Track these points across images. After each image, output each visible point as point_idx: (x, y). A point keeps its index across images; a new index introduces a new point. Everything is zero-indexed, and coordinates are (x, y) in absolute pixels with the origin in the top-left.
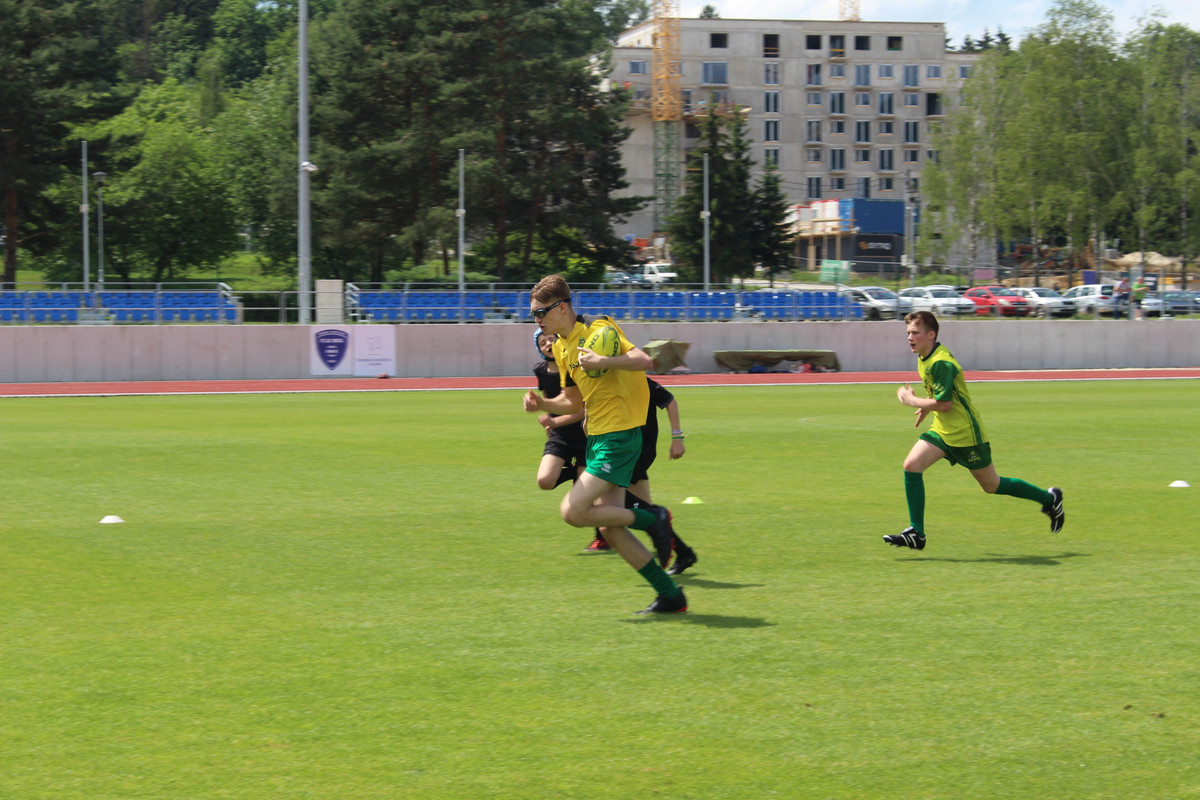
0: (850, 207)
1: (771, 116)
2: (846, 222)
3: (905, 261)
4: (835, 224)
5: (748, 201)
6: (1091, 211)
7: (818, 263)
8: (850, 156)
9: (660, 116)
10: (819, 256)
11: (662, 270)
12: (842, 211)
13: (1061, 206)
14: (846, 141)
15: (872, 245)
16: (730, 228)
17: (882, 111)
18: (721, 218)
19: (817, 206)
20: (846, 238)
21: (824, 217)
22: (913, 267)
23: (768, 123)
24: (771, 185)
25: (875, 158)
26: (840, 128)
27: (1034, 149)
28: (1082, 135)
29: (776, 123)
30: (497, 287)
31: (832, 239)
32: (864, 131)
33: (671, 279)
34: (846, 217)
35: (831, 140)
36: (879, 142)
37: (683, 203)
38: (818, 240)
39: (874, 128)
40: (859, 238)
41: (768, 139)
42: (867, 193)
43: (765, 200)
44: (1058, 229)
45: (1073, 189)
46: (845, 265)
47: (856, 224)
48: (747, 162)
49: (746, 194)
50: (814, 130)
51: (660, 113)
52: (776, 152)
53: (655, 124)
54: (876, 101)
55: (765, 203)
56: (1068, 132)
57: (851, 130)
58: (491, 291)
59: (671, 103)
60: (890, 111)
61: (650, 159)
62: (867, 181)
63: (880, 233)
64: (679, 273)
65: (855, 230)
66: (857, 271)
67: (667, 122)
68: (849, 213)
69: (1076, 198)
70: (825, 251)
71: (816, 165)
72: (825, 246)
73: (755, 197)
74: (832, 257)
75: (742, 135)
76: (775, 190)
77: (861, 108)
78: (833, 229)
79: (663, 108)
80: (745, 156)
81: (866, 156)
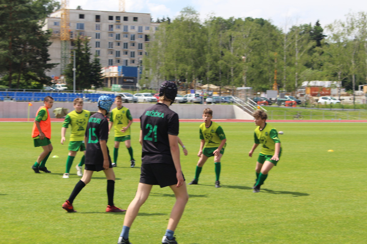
0: (121, 69)
1: (98, 40)
2: (120, 73)
3: (137, 85)
4: (116, 74)
5: (89, 66)
6: (193, 72)
7: (111, 85)
8: (122, 53)
9: (63, 39)
10: (111, 83)
11: (63, 86)
12: (119, 70)
13: (185, 70)
14: (120, 48)
15: (128, 80)
16: (84, 74)
17: (131, 40)
18: (81, 71)
19: (111, 68)
20: (120, 78)
21: (112, 71)
22: (140, 87)
23: (97, 42)
24: (97, 61)
25: (129, 54)
26: (119, 44)
27: (176, 52)
28: (190, 50)
29: (99, 42)
30: (9, 90)
31: (115, 78)
32: (126, 45)
33: (65, 89)
34: (120, 71)
35: (116, 48)
36: (130, 49)
37: (70, 66)
38: (111, 78)
39: (129, 45)
40: (124, 78)
41: (96, 47)
42: (127, 64)
43: (95, 65)
44: (183, 77)
45: (188, 65)
46: (119, 86)
47: (123, 74)
48: (89, 54)
49: (89, 64)
50: (111, 45)
51: (63, 38)
52: (99, 51)
53: (61, 41)
54: (129, 36)
55: (95, 67)
56: (186, 48)
57: (122, 45)
58: (6, 92)
59: (67, 35)
60: (134, 40)
61: (60, 52)
62: (127, 61)
63: (130, 77)
64: (68, 87)
65: (122, 75)
66: (123, 88)
67: (65, 41)
68: (121, 70)
69: (189, 68)
70: (113, 82)
71: (111, 55)
72: (113, 80)
73: (91, 65)
74: (115, 83)
75: (88, 45)
76: (98, 63)
77: (125, 38)
78: (116, 75)
79: (64, 36)
80: (89, 52)
81: (126, 53)
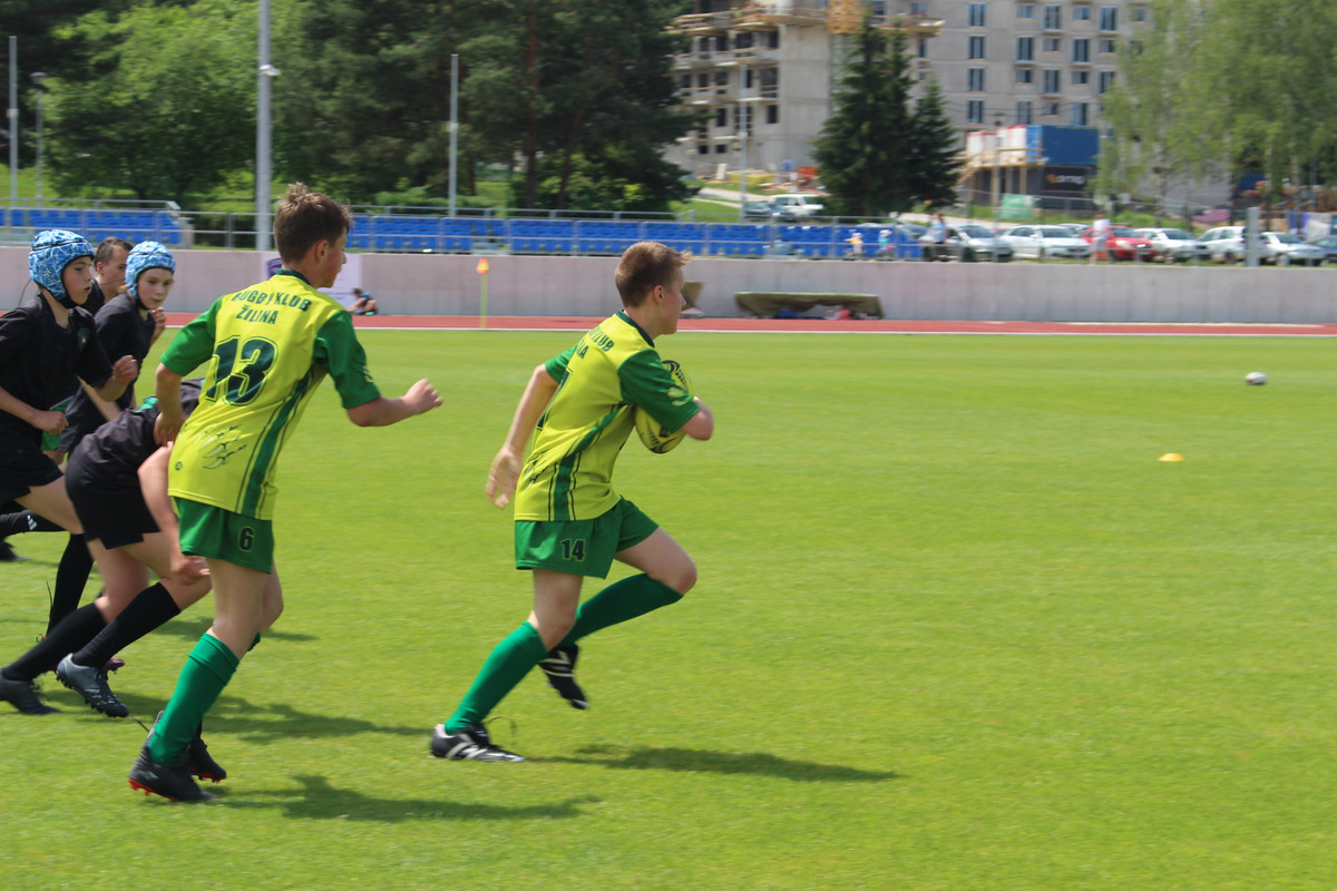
0: (1038, 135)
1: (976, 31)
2: (1033, 151)
3: (1098, 201)
4: (1021, 154)
5: (900, 120)
6: (1291, 145)
7: (1001, 198)
8: (1066, 77)
9: (837, 28)
10: (1003, 190)
11: (809, 201)
12: (1029, 139)
13: (1260, 137)
14: (1061, 61)
15: (1062, 179)
16: (883, 156)
17: (1104, 27)
18: (873, 143)
19: (1003, 133)
20: (1032, 170)
21: (1012, 145)
22: (1109, 205)
23: (973, 39)
24: (931, 106)
25: (1094, 80)
26: (1055, 45)
27: (1227, 71)
28: (1282, 59)
29: (982, 39)
30: (623, 217)
31: (1016, 170)
32: (1082, 48)
33: (819, 212)
34: (1034, 146)
35: (1043, 60)
36: (1099, 63)
37: (833, 126)
38: (1003, 170)
39: (1094, 47)
40: (1048, 170)
41: (972, 57)
42: (1084, 120)
43: (927, 124)
44: (1255, 164)
45: (1271, 117)
46: (1028, 200)
47: (1044, 154)
48: (907, 82)
49: (905, 118)
50: (1026, 47)
51: (836, 25)
52: (981, 71)
53: (832, 36)
54: (1096, 16)
55: (927, 128)
56: (1266, 53)
57: (1067, 49)
58: (616, 221)
59: (850, 14)
60: (1113, 28)
61: (825, 77)
62: (1084, 107)
63: (1073, 165)
64: (825, 204)
65: (1042, 161)
66: (1045, 208)
67: (845, 35)
68: (1037, 142)
69: (1273, 129)
70: (1009, 183)
71: (1026, 87)
72: (1011, 178)
73: (914, 121)
74: (1016, 191)
75: (902, 50)
76: (937, 113)
77: (1080, 24)
78: (1020, 160)
79: (840, 19)
80: (904, 74)
81: (1084, 78)
